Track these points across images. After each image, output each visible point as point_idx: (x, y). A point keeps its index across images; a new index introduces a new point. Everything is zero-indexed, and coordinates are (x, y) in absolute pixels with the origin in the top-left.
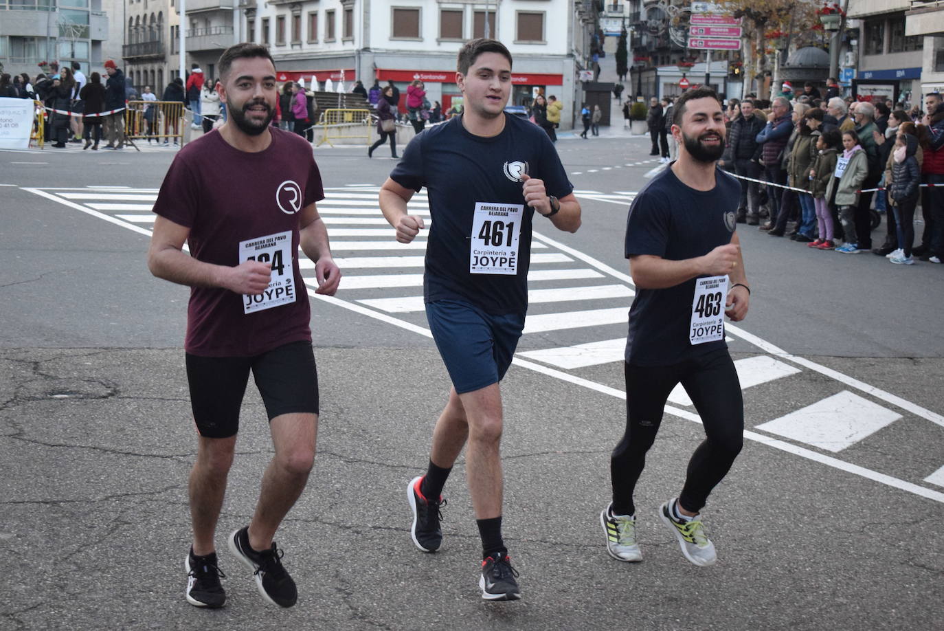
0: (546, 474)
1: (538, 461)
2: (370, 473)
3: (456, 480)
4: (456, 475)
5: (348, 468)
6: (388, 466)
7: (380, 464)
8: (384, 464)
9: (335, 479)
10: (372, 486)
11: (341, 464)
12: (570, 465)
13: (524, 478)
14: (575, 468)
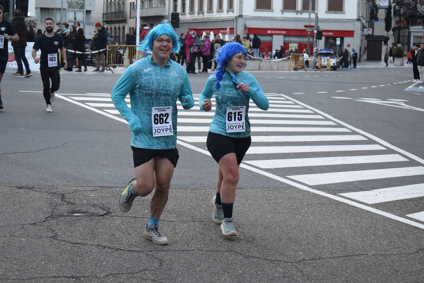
0: (363, 267)
1: (358, 259)
2: (259, 264)
3: (310, 270)
4: (309, 267)
5: (245, 261)
6: (269, 260)
7: (264, 259)
8: (266, 259)
9: (238, 267)
10: (260, 272)
11: (242, 259)
12: (377, 262)
13: (350, 269)
14: (380, 264)
